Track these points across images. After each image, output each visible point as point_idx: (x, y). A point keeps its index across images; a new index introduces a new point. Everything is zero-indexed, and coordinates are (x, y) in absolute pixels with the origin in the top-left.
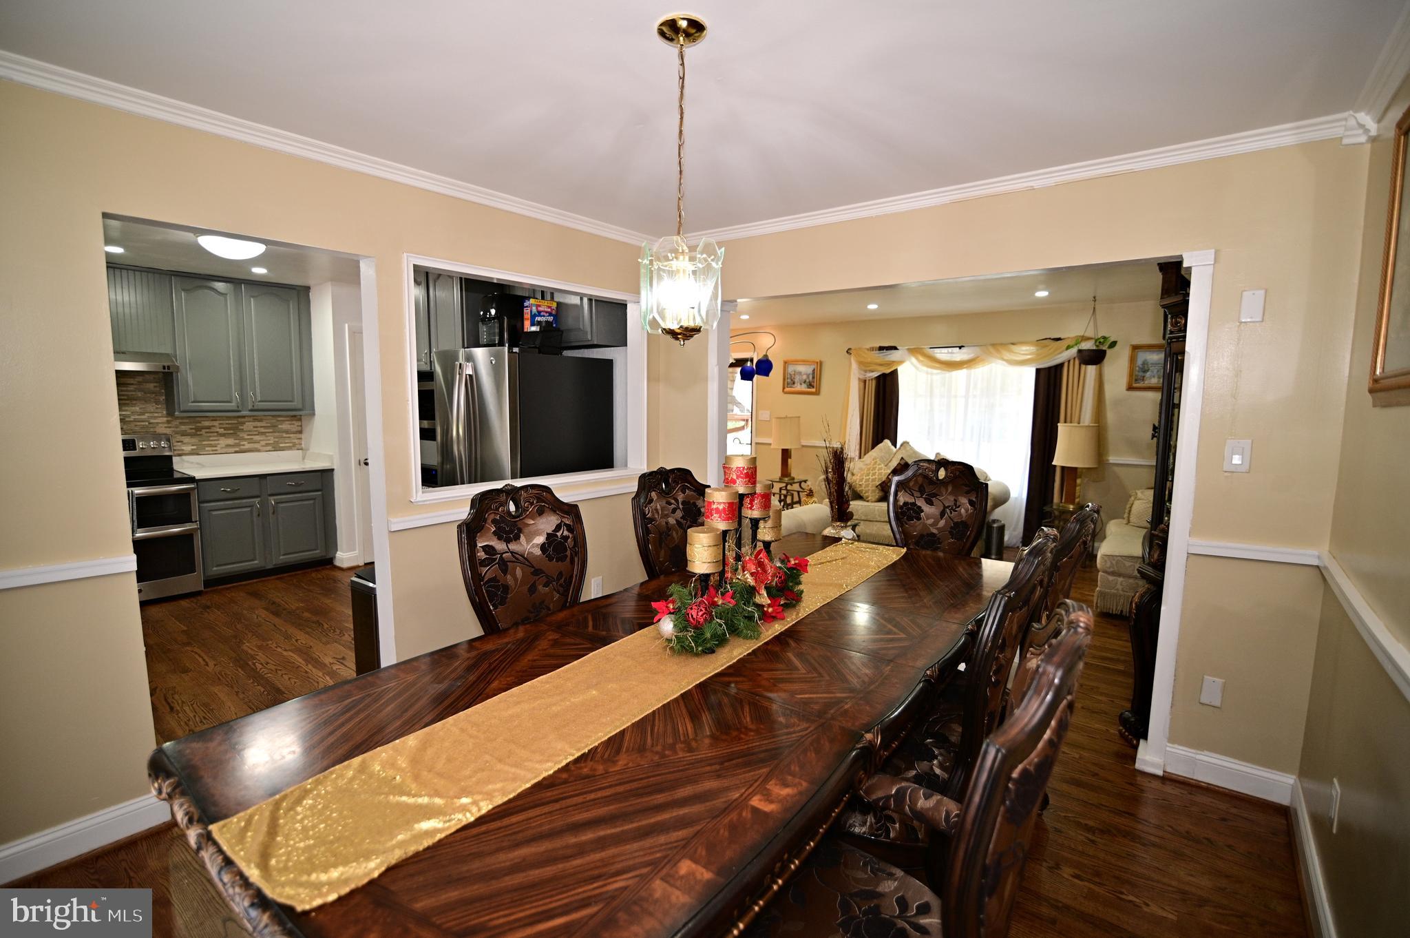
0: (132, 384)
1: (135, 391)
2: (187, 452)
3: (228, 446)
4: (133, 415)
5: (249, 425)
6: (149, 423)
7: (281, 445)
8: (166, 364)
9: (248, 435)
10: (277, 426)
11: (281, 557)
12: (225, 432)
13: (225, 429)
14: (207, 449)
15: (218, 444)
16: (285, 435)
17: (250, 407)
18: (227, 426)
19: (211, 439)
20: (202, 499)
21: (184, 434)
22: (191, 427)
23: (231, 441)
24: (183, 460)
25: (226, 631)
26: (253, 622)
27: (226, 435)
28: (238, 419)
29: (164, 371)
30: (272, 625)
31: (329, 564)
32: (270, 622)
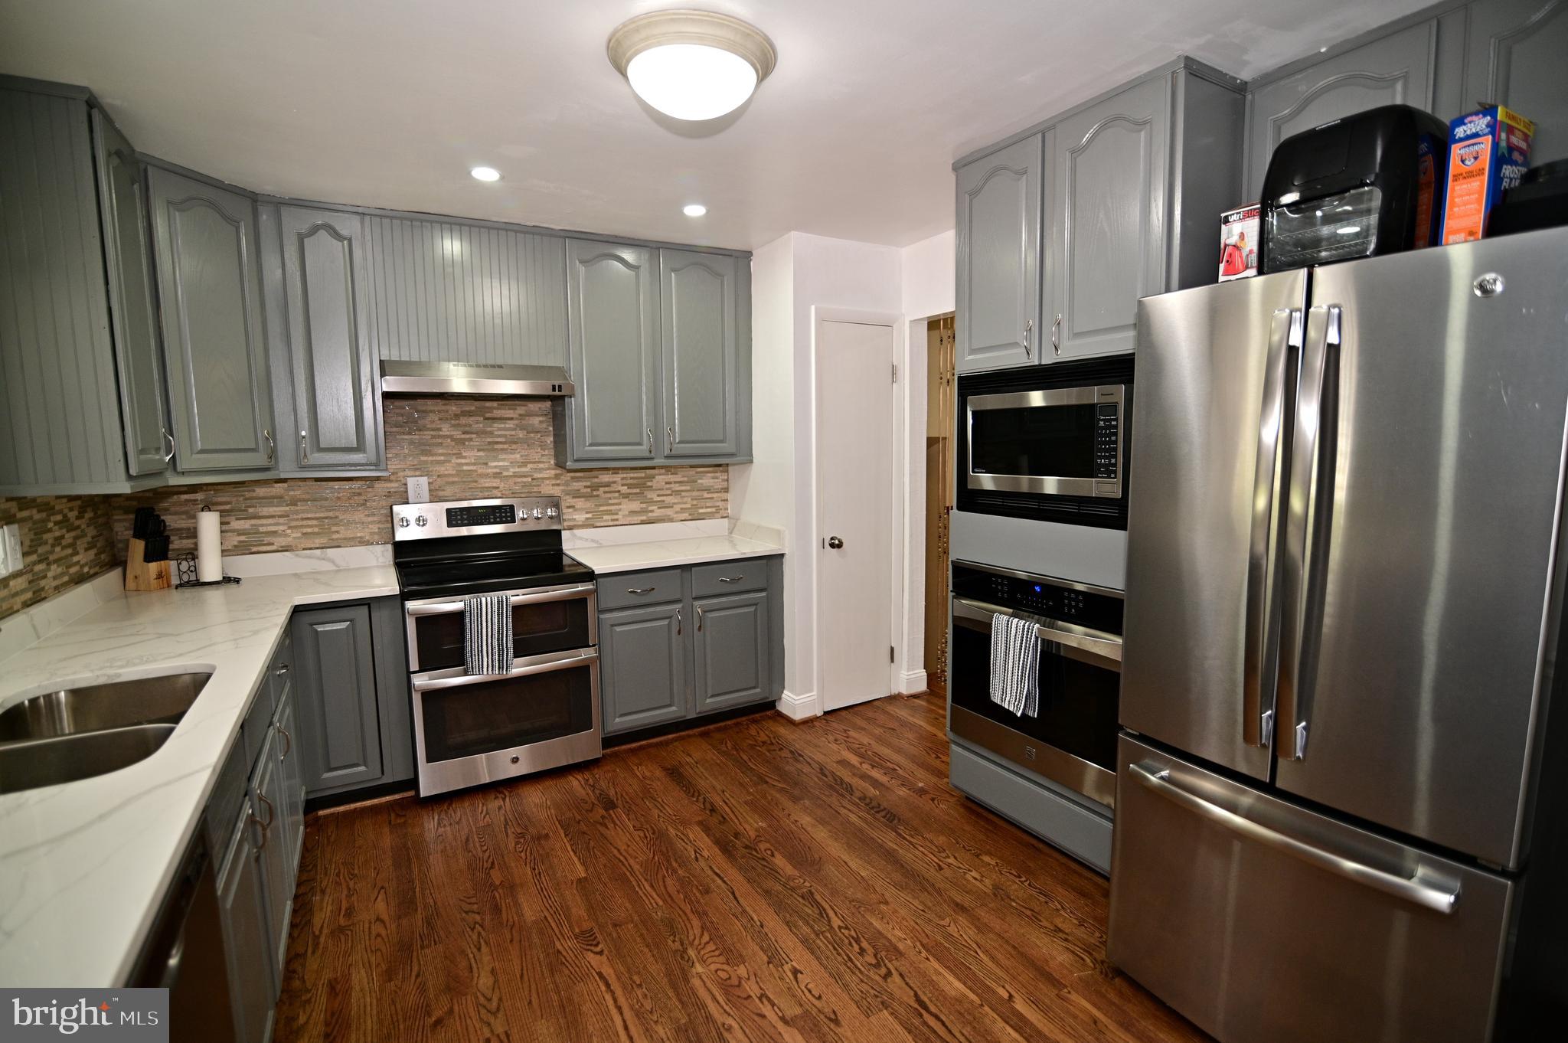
0: (512, 419)
1: (515, 429)
2: (580, 523)
3: (633, 513)
4: (513, 467)
5: (660, 479)
6: (532, 479)
7: (701, 511)
8: (557, 384)
9: (658, 496)
10: (696, 482)
11: (708, 701)
12: (630, 491)
13: (630, 486)
14: (605, 517)
15: (620, 510)
16: (706, 495)
17: (667, 452)
18: (632, 481)
19: (610, 502)
20: (603, 606)
21: (577, 495)
22: (585, 484)
23: (636, 505)
24: (574, 535)
25: (652, 901)
26: (694, 876)
27: (631, 496)
28: (648, 471)
29: (554, 393)
30: (729, 894)
31: (773, 712)
32: (724, 882)
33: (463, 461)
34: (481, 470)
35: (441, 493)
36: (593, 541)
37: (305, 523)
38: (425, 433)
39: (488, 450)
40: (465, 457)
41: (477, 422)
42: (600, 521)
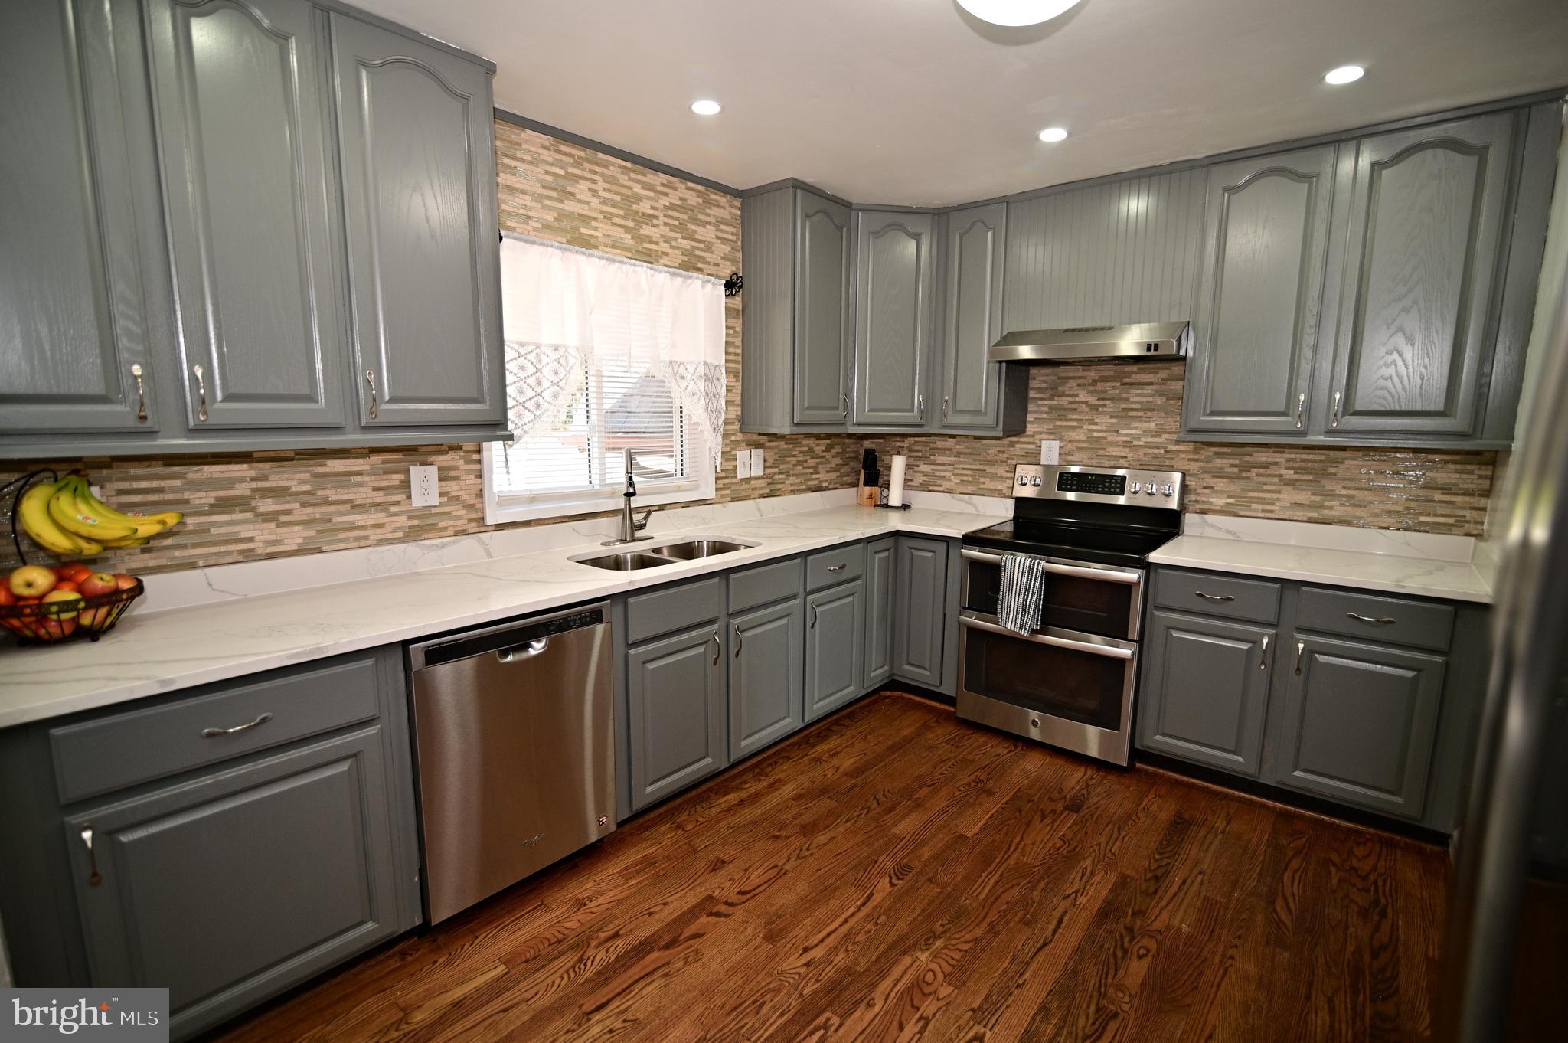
0: (1151, 384)
1: (1153, 395)
2: (1218, 508)
3: (1298, 505)
4: (1144, 436)
5: (1350, 466)
6: (1166, 451)
7: (1423, 519)
8: (1153, 342)
9: (1344, 488)
11: (1298, 773)
12: (1297, 477)
13: (1299, 471)
14: (1254, 506)
18: (1302, 464)
19: (1265, 487)
21: (1219, 474)
22: (1231, 462)
23: (1303, 497)
24: (1205, 522)
25: (979, 891)
26: (1040, 904)
27: (1298, 483)
28: (1331, 453)
29: (1149, 354)
30: (1041, 942)
32: (1055, 931)
33: (1094, 427)
34: (1111, 437)
35: (1070, 458)
36: (1228, 532)
38: (1064, 398)
39: (1121, 417)
40: (1096, 424)
41: (1114, 388)
42: (1246, 510)
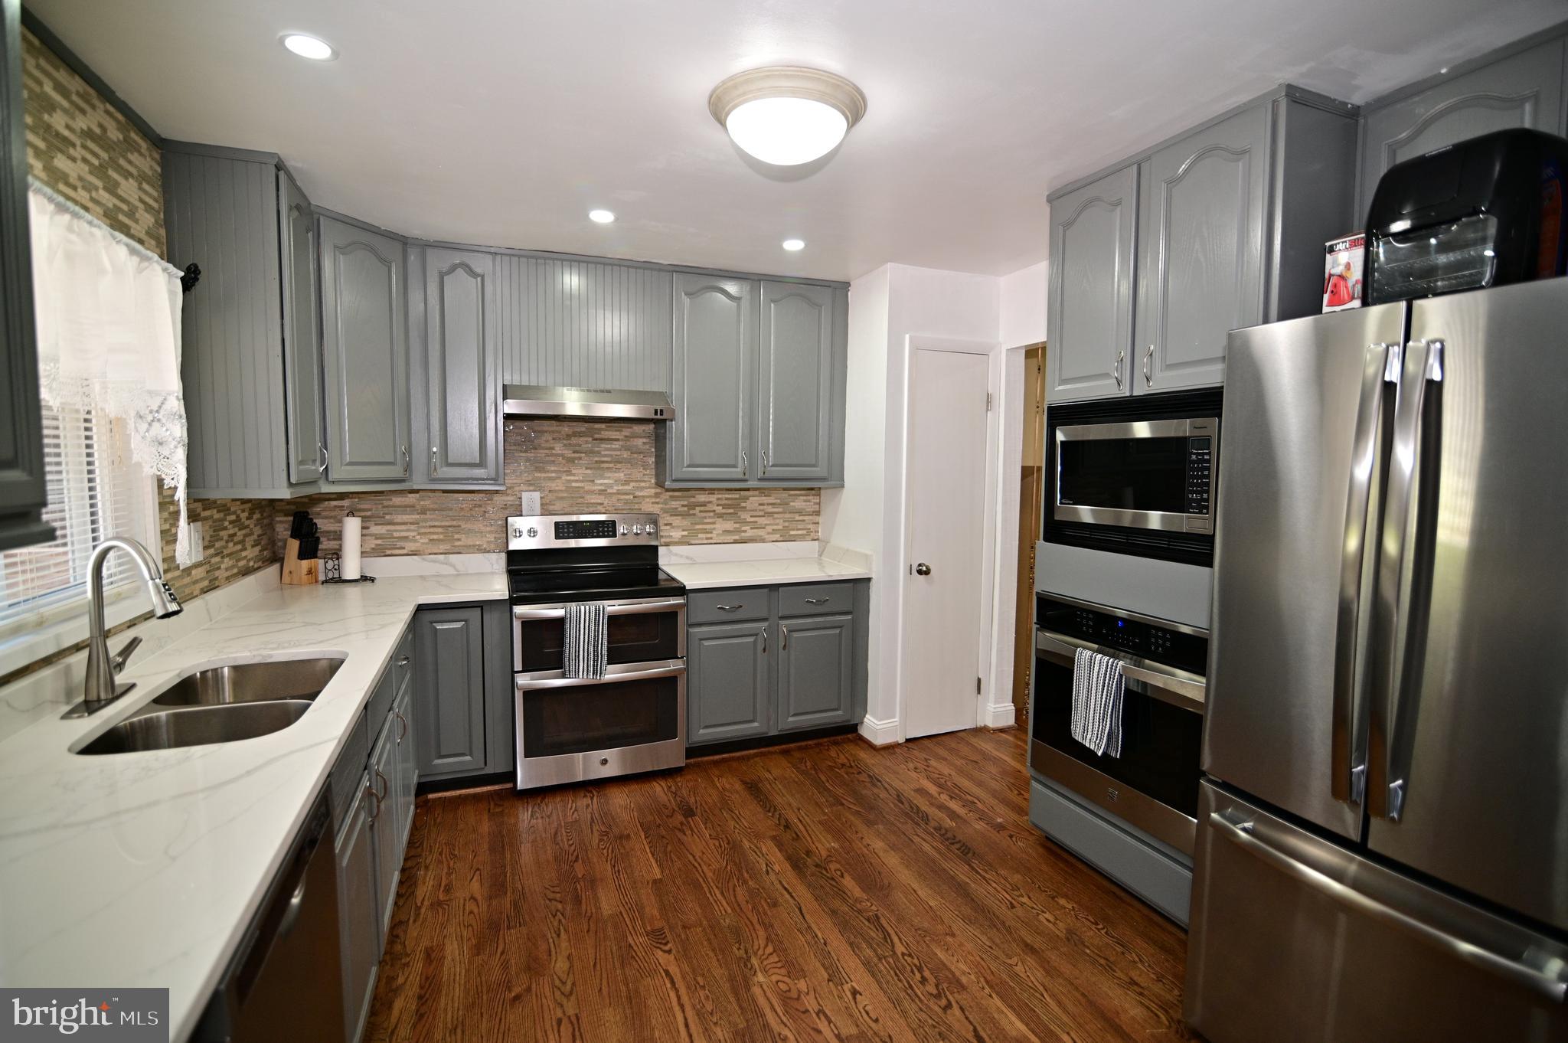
0: (618, 440)
1: (620, 450)
2: (677, 540)
3: (726, 532)
4: (617, 485)
5: (754, 501)
6: (634, 497)
7: (792, 533)
8: (659, 408)
9: (751, 516)
10: (787, 504)
11: (790, 719)
12: (724, 511)
13: (725, 506)
14: (700, 535)
15: (714, 529)
16: (798, 518)
17: (760, 475)
18: (726, 502)
19: (706, 521)
20: (692, 620)
21: (675, 513)
22: (682, 503)
23: (729, 525)
24: (670, 552)
25: (722, 908)
26: (763, 888)
27: (725, 516)
28: (742, 492)
29: (656, 417)
30: (797, 910)
31: (854, 735)
32: (792, 897)
33: (572, 478)
34: (588, 487)
35: (551, 508)
36: (687, 558)
37: (432, 530)
38: (541, 451)
39: (595, 468)
40: (574, 475)
41: (587, 442)
42: (695, 539)
